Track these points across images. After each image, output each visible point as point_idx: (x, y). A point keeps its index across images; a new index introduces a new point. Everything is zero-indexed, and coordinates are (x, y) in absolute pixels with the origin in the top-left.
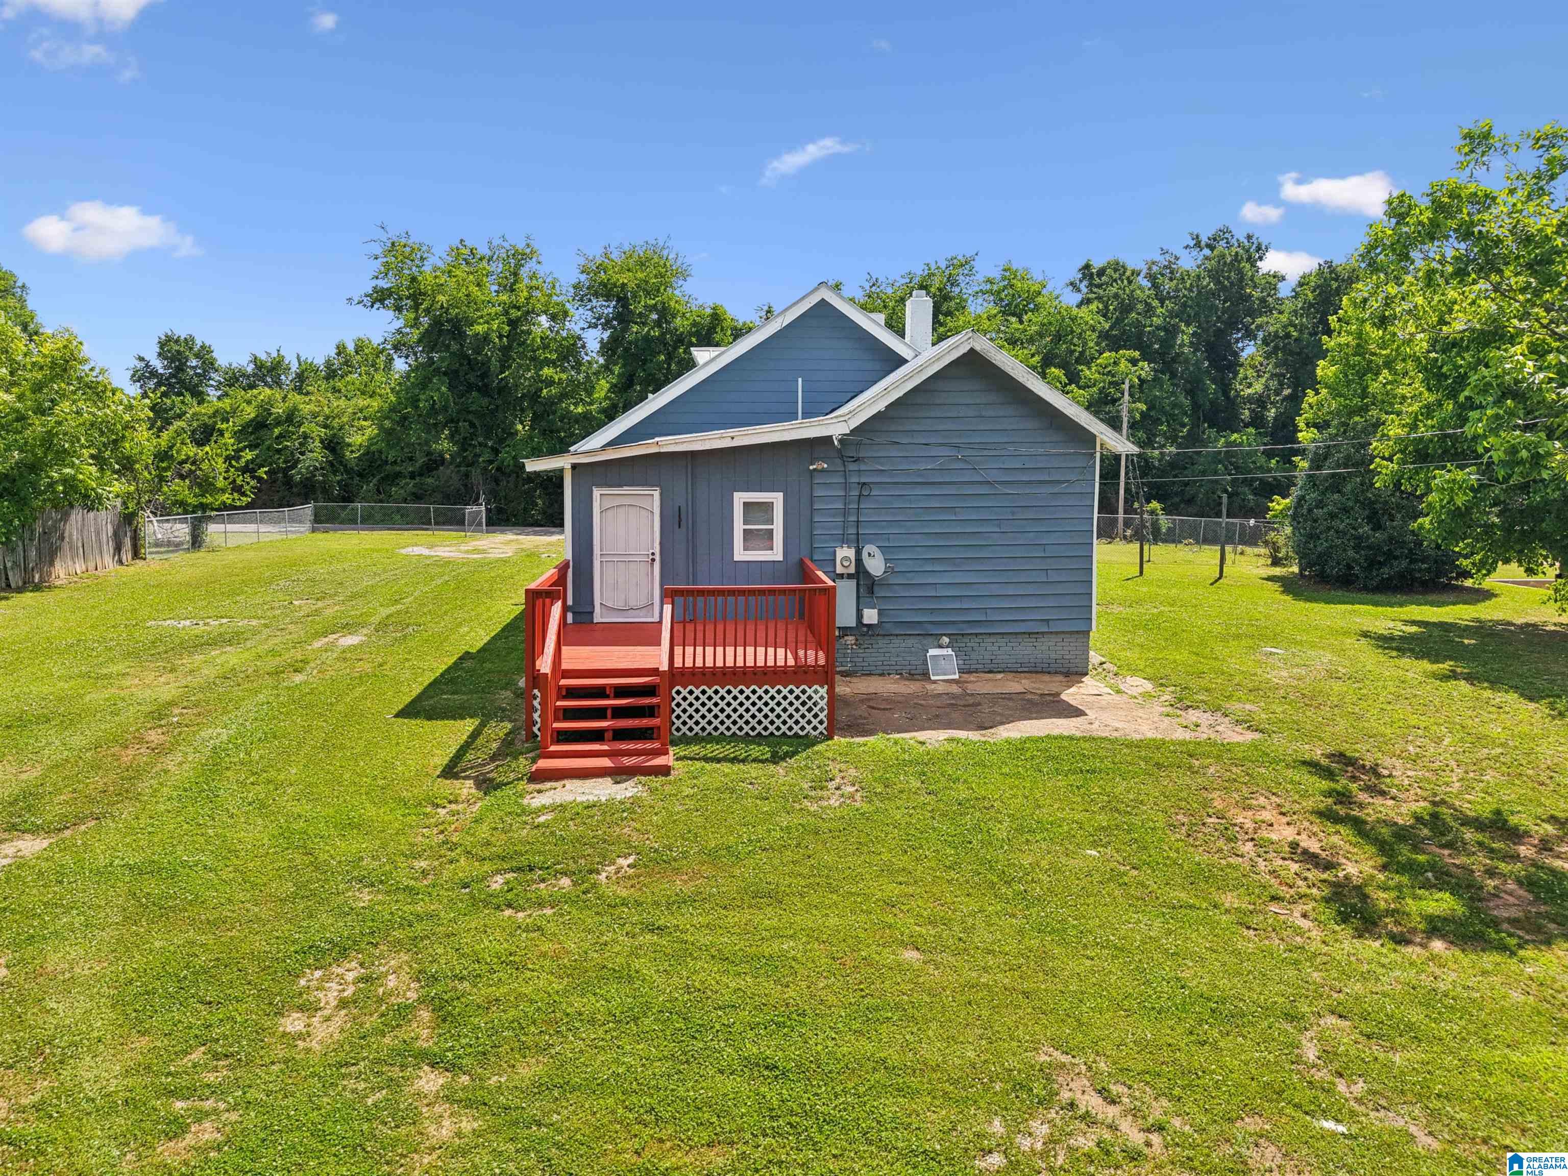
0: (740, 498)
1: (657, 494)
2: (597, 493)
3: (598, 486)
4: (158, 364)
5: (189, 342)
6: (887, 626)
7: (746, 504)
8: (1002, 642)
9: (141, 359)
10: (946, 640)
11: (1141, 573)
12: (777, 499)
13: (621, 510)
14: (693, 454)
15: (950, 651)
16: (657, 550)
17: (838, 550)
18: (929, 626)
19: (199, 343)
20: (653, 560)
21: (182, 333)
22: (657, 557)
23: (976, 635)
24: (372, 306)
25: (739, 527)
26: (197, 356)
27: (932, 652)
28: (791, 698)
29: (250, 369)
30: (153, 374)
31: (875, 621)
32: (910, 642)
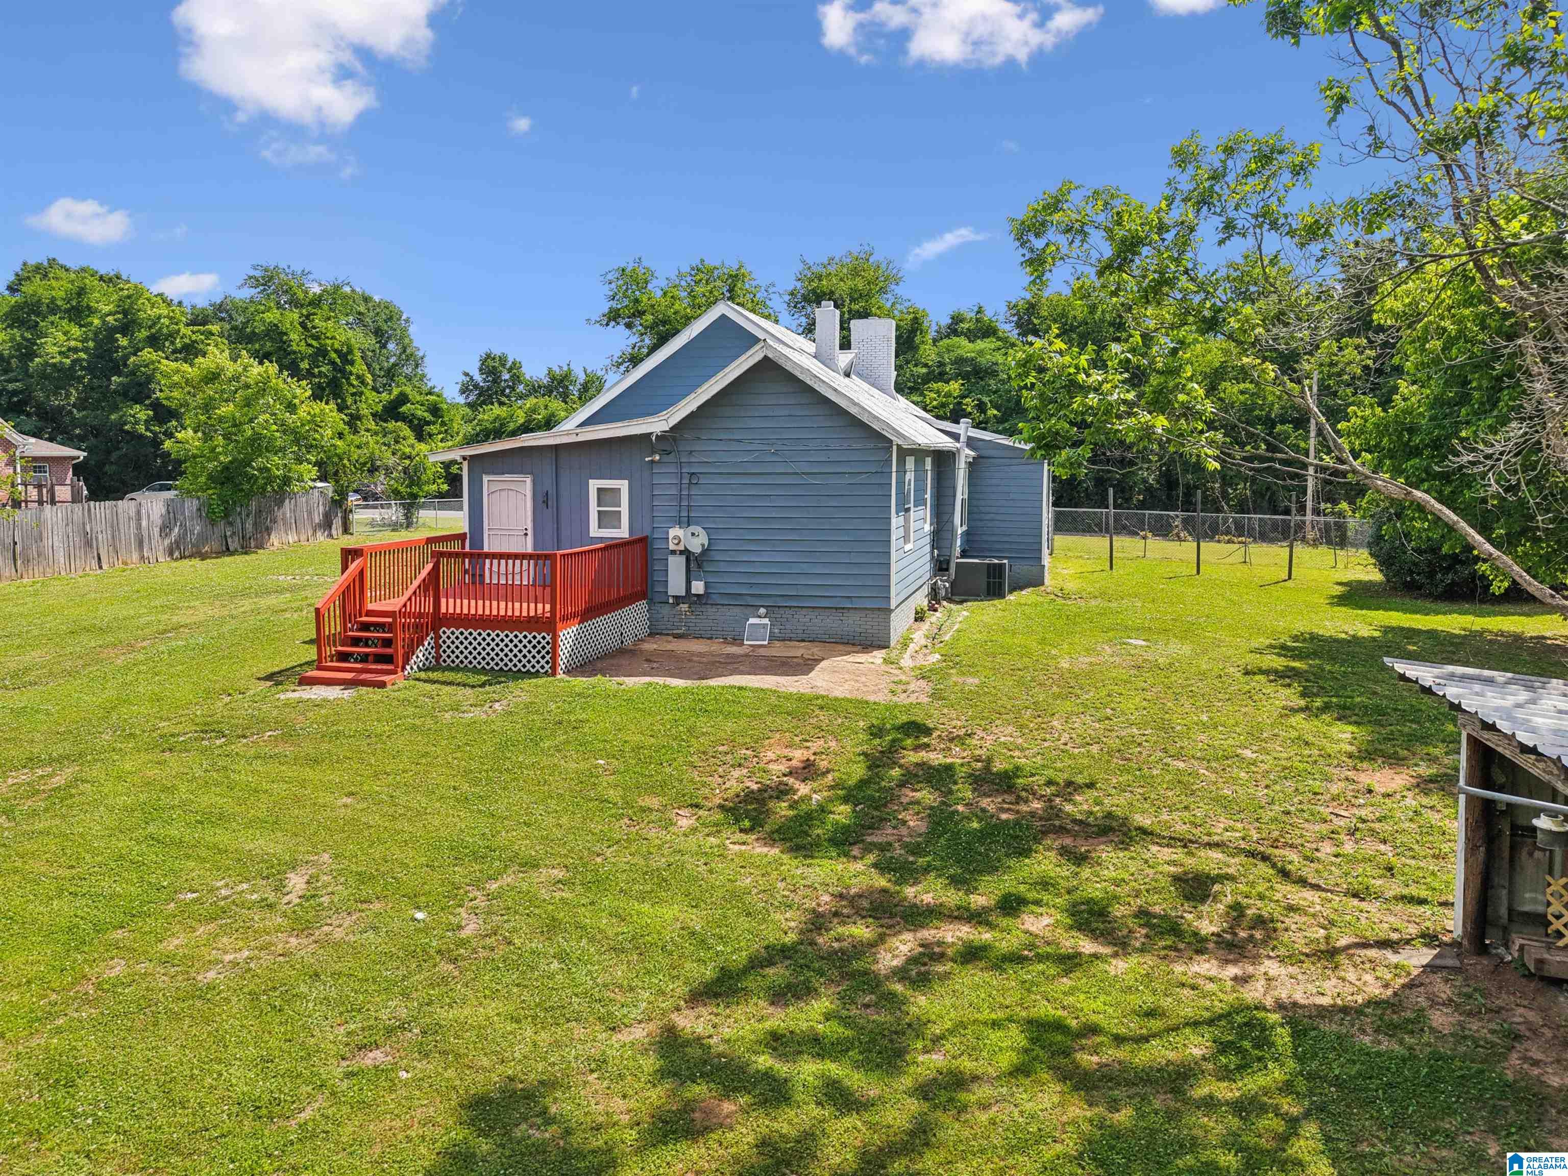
0: (594, 485)
1: (529, 480)
2: (486, 479)
3: (488, 473)
4: (478, 378)
5: (503, 360)
6: (714, 596)
7: (600, 490)
8: (812, 614)
9: (467, 374)
10: (762, 611)
11: (1198, 572)
12: (623, 485)
13: (504, 494)
14: (557, 447)
15: (766, 621)
16: (530, 526)
17: (671, 531)
18: (749, 598)
19: (510, 360)
20: (526, 534)
21: (497, 351)
22: (530, 532)
23: (790, 607)
24: (607, 325)
25: (593, 509)
26: (510, 370)
27: (752, 621)
28: (525, 641)
29: (546, 380)
30: (476, 386)
31: (701, 592)
32: (736, 610)
